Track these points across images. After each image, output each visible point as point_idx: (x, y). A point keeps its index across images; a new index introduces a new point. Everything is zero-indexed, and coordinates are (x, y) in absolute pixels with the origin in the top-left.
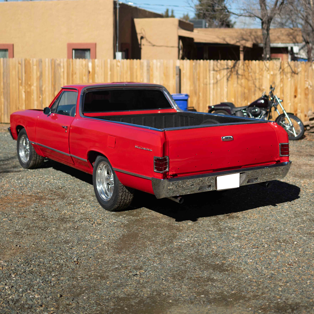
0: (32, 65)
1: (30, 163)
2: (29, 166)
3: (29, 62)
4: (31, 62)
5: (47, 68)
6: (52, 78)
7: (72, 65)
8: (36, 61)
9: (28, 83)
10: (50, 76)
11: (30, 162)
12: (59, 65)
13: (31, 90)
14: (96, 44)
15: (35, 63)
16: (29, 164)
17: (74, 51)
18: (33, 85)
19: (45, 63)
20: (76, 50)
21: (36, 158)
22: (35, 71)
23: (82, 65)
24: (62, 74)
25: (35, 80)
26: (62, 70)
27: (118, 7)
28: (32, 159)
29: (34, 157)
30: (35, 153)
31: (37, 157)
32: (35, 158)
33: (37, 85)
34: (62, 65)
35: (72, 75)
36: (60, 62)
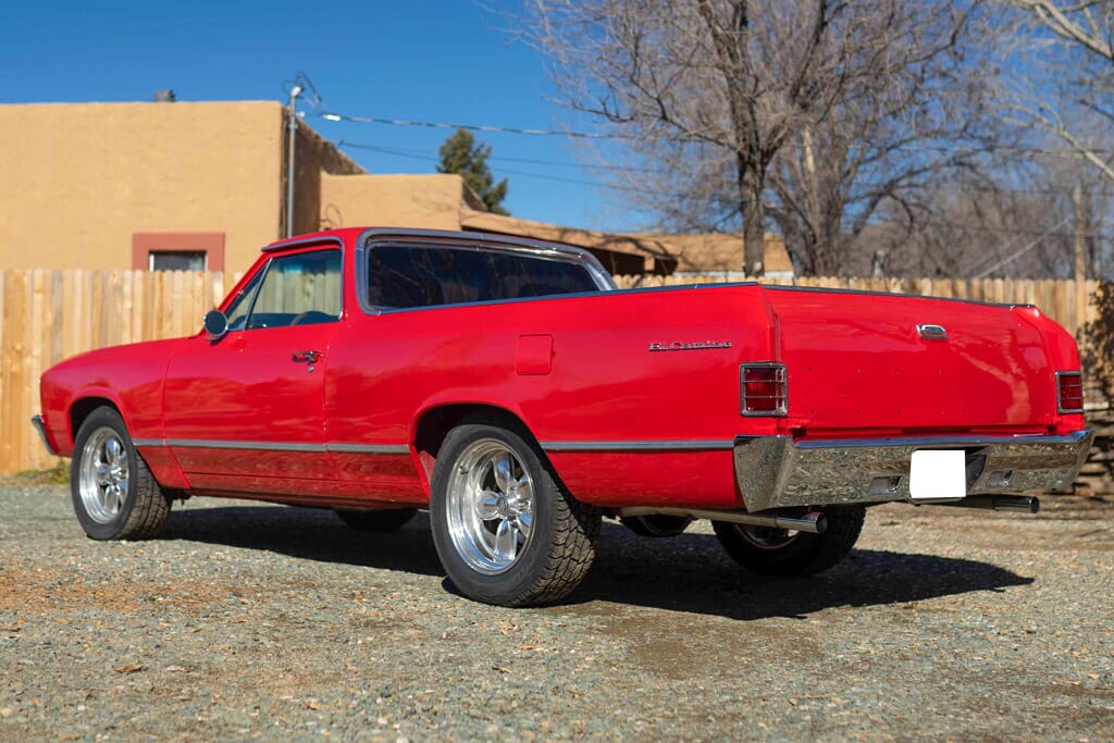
0: (28, 290)
1: (127, 519)
2: (121, 529)
3: (19, 281)
4: (26, 280)
5: (78, 300)
6: (93, 330)
7: (162, 289)
8: (45, 278)
9: (13, 348)
10: (89, 327)
11: (129, 515)
12: (119, 289)
13: (22, 369)
14: (224, 236)
15: (38, 282)
16: (125, 523)
17: (152, 258)
18: (29, 353)
19: (73, 283)
20: (158, 254)
21: (151, 501)
22: (38, 310)
23: (193, 292)
24: (126, 318)
25: (37, 337)
26: (128, 305)
27: (293, 126)
28: (137, 504)
29: (143, 497)
30: (147, 482)
31: (152, 496)
32: (147, 501)
33: (43, 353)
34: (127, 288)
35: (160, 321)
36: (122, 279)
